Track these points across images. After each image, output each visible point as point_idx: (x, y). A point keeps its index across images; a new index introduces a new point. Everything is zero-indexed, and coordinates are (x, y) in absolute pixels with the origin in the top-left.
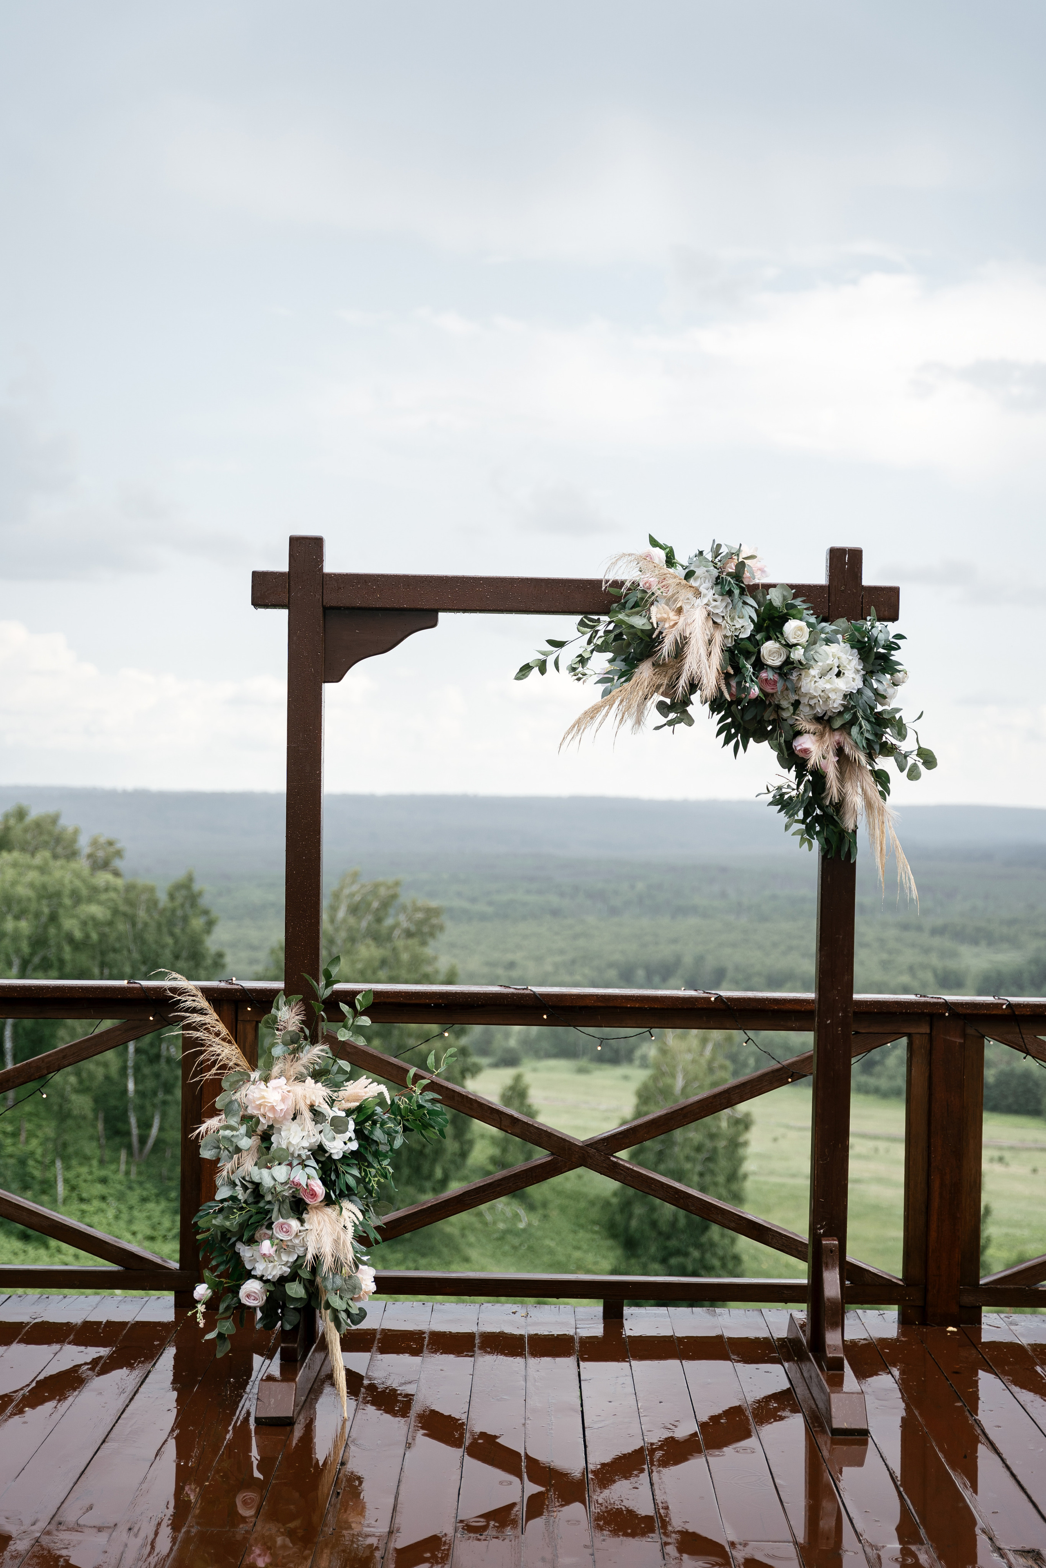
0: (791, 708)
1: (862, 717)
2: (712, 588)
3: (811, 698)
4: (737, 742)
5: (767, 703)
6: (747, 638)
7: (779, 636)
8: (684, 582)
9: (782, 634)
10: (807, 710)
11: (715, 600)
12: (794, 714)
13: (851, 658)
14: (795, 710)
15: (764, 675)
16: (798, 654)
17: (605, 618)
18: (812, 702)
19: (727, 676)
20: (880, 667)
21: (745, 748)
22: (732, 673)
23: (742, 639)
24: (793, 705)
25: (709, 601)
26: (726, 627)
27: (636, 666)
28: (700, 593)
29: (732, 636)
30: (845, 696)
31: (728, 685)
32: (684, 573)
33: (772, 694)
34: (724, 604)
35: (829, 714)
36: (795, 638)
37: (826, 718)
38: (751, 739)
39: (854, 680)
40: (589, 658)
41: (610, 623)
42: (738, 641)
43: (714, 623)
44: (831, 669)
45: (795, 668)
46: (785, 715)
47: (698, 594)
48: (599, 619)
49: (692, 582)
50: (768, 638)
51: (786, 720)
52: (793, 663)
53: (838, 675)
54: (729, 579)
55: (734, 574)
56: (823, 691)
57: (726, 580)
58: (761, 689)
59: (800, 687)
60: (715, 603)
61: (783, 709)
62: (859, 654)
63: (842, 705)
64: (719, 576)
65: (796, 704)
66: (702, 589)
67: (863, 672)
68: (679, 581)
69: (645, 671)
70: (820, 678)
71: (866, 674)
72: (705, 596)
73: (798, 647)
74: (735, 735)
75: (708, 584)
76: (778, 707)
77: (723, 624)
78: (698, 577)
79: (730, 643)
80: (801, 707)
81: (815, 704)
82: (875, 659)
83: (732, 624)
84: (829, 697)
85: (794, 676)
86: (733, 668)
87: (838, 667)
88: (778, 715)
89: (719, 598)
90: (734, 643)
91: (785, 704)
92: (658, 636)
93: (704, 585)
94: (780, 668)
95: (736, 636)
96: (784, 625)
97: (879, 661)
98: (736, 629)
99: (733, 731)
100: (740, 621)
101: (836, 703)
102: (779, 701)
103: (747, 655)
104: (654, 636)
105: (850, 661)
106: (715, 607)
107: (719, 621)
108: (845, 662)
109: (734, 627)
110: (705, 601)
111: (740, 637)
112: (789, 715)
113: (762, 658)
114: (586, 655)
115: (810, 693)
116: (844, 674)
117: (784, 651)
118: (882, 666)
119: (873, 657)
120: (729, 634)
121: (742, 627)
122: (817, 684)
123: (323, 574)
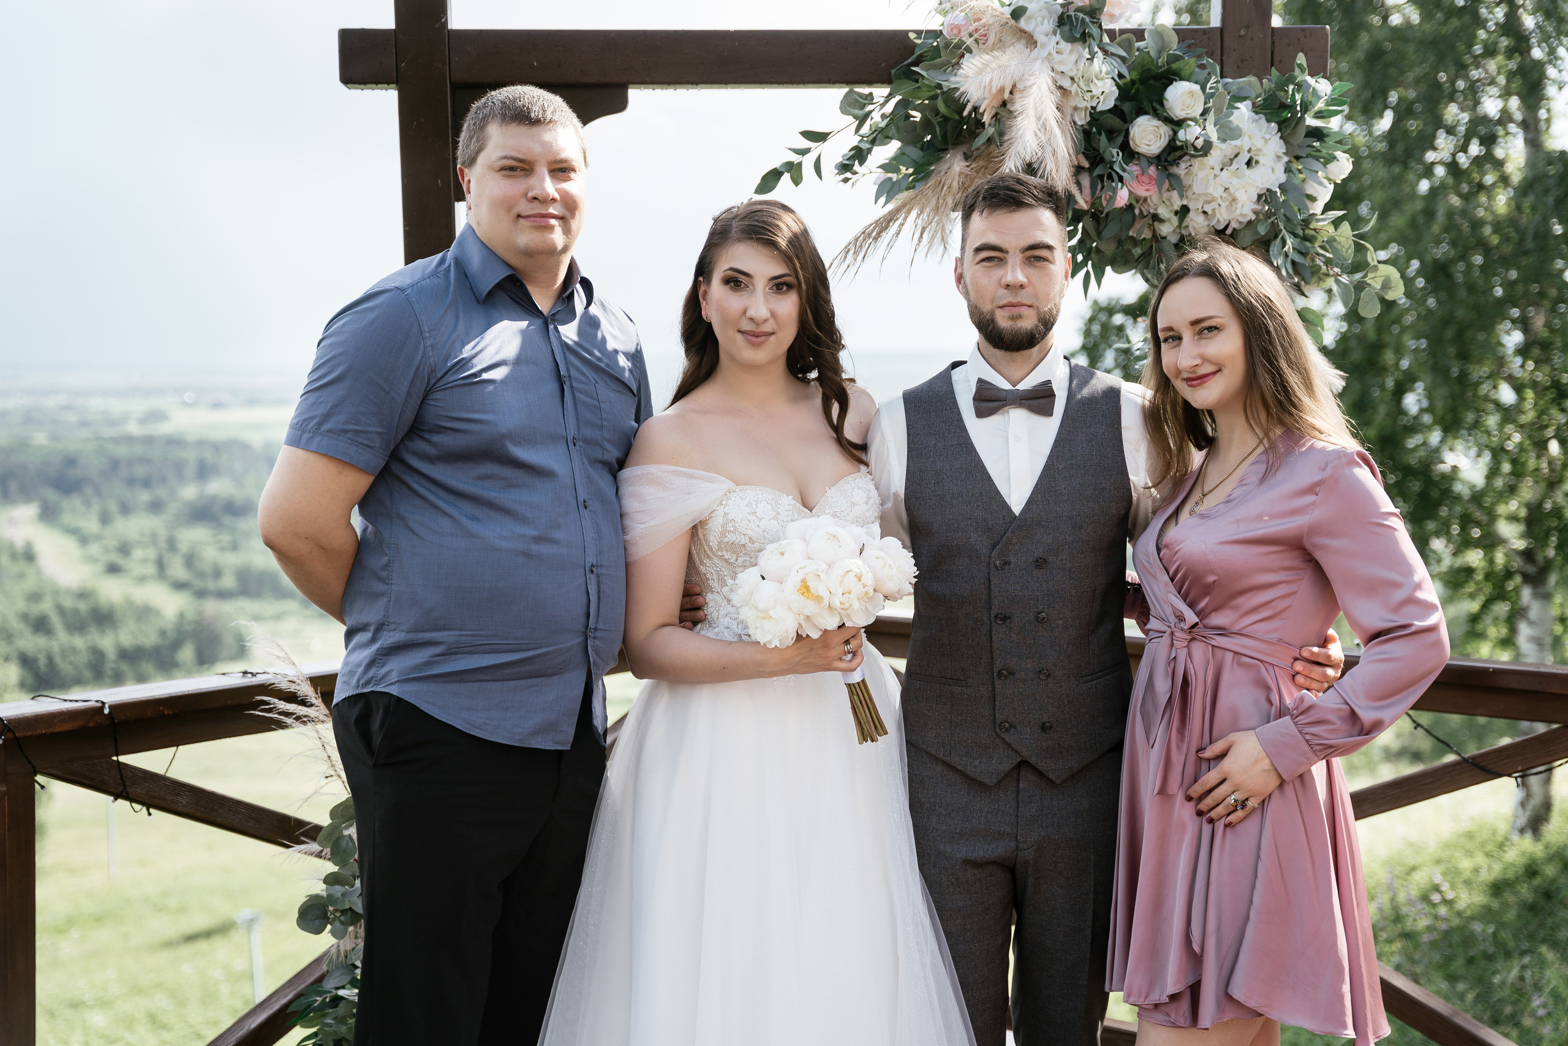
0: (1175, 220)
1: (1285, 228)
2: (1055, 33)
3: (1209, 202)
4: (1088, 274)
5: (1137, 211)
6: (1110, 111)
7: (1158, 107)
8: (1012, 22)
9: (1162, 104)
10: (1200, 219)
11: (1057, 52)
12: (1180, 226)
13: (1268, 136)
14: (1181, 221)
15: (1134, 168)
16: (1190, 134)
17: (880, 92)
18: (1208, 209)
19: (1078, 170)
20: (1309, 150)
21: (1099, 283)
22: (1086, 165)
23: (1102, 113)
24: (1176, 213)
25: (1050, 54)
26: (1077, 93)
27: (939, 159)
28: (1035, 43)
29: (1086, 108)
30: (1260, 197)
31: (1078, 184)
32: (1008, 11)
33: (1145, 199)
34: (1074, 57)
35: (1234, 225)
36: (1183, 110)
37: (1229, 231)
38: (1108, 269)
39: (1273, 170)
40: (869, 151)
41: (890, 96)
42: (1096, 116)
43: (1060, 88)
44: (1237, 156)
45: (1186, 154)
46: (1165, 229)
47: (1031, 41)
48: (871, 94)
49: (1023, 23)
50: (1140, 112)
51: (1165, 238)
52: (1181, 148)
53: (1249, 163)
54: (1081, 15)
55: (1088, 9)
56: (1226, 189)
57: (1077, 19)
58: (1130, 192)
59: (1190, 186)
60: (1057, 57)
61: (1162, 221)
62: (1280, 130)
63: (1256, 212)
64: (1063, 13)
65: (1184, 211)
66: (1039, 37)
67: (1286, 159)
68: (1005, 20)
69: (955, 166)
70: (1222, 170)
71: (1290, 161)
72: (1044, 45)
73: (1190, 122)
74: (1084, 263)
75: (1049, 25)
76: (1156, 218)
77: (1074, 89)
78: (1030, 18)
79: (1082, 120)
80: (1192, 215)
81: (1214, 210)
82: (1306, 136)
83: (1085, 89)
84: (1234, 200)
85: (1181, 170)
86: (1087, 157)
87: (1249, 151)
88: (1154, 230)
89: (1065, 46)
90: (1088, 119)
91: (1163, 212)
92: (970, 114)
93: (1040, 28)
94: (1158, 157)
95: (1092, 107)
96: (1165, 90)
97: (1309, 140)
98: (1092, 97)
99: (1080, 258)
100: (1099, 83)
101: (1245, 208)
102: (1156, 209)
103: (1111, 134)
104: (965, 113)
105: (1266, 141)
106: (1060, 62)
107: (1066, 84)
108: (1259, 143)
109: (1090, 94)
110: (1045, 53)
111: (1099, 109)
112: (1172, 229)
113: (1131, 143)
114: (865, 146)
115: (1206, 195)
116: (1257, 162)
117: (1165, 130)
118: (1313, 147)
119: (1302, 132)
120: (1082, 104)
121: (1103, 92)
122: (1217, 180)
123: (449, 31)
